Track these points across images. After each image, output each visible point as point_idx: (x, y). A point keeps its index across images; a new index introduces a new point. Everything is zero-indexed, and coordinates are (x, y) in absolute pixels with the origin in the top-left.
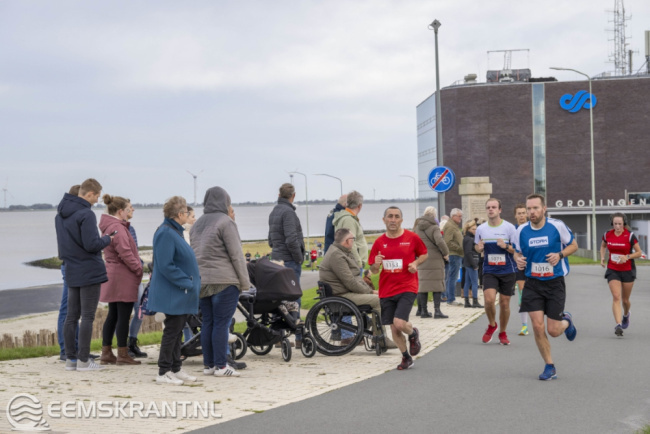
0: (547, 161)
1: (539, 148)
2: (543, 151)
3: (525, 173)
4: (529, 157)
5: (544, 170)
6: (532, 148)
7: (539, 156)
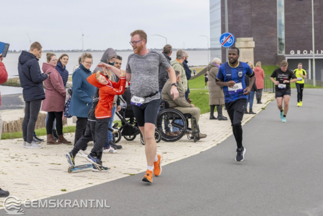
0: (285, 28)
1: (280, 21)
2: (283, 22)
3: (272, 34)
4: (275, 26)
5: (283, 33)
6: (276, 20)
7: (281, 25)
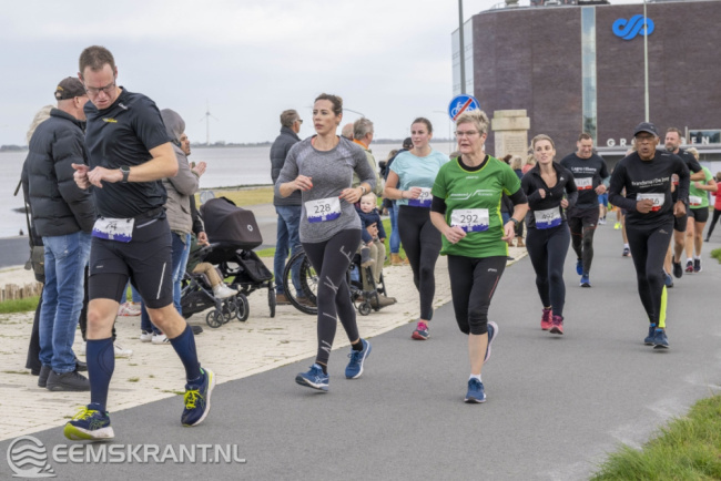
0: (598, 94)
1: (588, 80)
2: (594, 83)
3: (573, 108)
4: (578, 90)
5: (594, 105)
6: (580, 79)
7: (589, 88)
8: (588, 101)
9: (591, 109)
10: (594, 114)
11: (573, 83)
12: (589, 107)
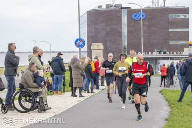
0: (127, 38)
1: (124, 33)
2: (126, 34)
3: (119, 42)
4: (121, 36)
5: (126, 41)
6: (122, 33)
7: (125, 36)
8: (124, 40)
9: (125, 43)
10: (126, 44)
11: (119, 34)
12: (124, 42)
